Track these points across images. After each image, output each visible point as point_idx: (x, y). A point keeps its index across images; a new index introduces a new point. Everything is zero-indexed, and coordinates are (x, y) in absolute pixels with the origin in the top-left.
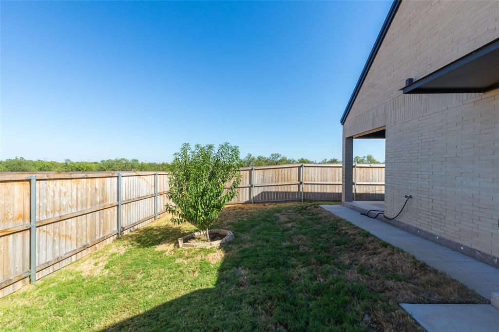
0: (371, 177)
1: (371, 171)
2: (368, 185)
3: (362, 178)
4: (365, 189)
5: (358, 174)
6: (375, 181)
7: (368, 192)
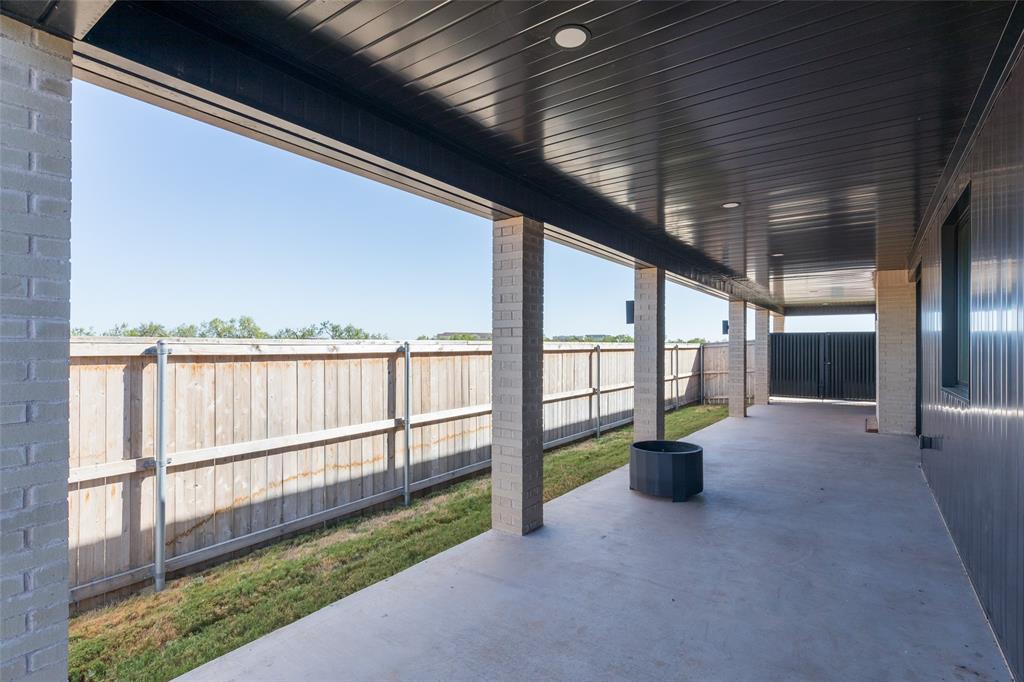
0: (259, 414)
1: (257, 381)
2: (242, 457)
3: (206, 420)
4: (224, 487)
5: (182, 404)
6: (281, 432)
7: (242, 499)
